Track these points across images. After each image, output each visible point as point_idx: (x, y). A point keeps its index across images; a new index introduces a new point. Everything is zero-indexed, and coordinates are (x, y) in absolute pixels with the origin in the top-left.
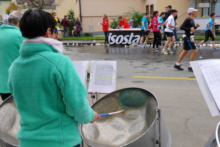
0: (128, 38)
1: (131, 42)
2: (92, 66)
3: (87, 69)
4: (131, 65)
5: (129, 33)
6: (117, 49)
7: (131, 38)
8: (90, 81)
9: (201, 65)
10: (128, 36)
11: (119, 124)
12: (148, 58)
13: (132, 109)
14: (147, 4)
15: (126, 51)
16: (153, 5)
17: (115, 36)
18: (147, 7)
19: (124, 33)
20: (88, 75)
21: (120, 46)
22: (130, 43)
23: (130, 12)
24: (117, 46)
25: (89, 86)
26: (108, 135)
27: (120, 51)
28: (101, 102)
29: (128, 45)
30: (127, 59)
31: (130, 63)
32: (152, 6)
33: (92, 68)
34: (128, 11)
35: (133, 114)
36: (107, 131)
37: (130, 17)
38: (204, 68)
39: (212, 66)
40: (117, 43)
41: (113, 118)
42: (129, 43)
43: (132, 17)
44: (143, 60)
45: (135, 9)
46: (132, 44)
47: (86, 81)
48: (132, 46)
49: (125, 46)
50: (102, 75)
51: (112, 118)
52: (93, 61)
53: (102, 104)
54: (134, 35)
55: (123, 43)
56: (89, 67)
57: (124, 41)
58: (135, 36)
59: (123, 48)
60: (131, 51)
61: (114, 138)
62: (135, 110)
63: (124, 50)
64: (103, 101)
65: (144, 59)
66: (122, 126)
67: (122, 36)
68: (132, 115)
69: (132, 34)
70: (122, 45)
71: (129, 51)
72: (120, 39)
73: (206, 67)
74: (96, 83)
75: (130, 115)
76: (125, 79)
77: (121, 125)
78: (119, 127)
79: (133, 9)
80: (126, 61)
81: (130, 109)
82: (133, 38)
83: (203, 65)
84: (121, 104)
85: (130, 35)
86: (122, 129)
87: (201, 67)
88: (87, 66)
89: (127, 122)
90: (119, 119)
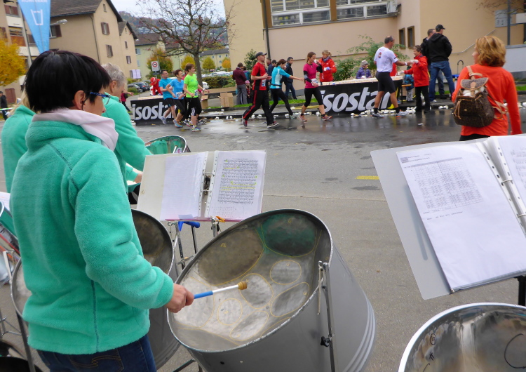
0: (358, 98)
1: (365, 105)
2: (215, 162)
3: (204, 168)
4: (356, 153)
5: (359, 87)
6: (336, 121)
7: (363, 99)
8: (209, 194)
9: (405, 160)
10: (358, 94)
11: (257, 289)
12: (394, 138)
13: (287, 258)
14: (401, 27)
15: (355, 124)
16: (413, 27)
17: (332, 96)
18: (402, 31)
19: (350, 89)
20: (207, 180)
21: (342, 115)
22: (361, 107)
23: (364, 46)
24: (336, 115)
25: (208, 205)
26: (230, 313)
27: (342, 125)
28: (223, 240)
29: (357, 112)
30: (350, 141)
31: (355, 150)
32: (411, 30)
33: (215, 166)
34: (358, 45)
35: (288, 268)
36: (229, 305)
37: (364, 56)
38: (414, 166)
39: (437, 162)
40: (335, 108)
41: (248, 275)
42: (360, 109)
43: (367, 56)
44: (384, 142)
45: (373, 39)
46: (366, 110)
47: (202, 194)
48: (366, 114)
49: (352, 114)
50: (234, 181)
51: (245, 275)
52: (217, 152)
53: (224, 245)
54: (371, 90)
55: (348, 109)
56: (209, 165)
57: (349, 105)
58: (373, 94)
59: (348, 119)
60: (364, 124)
61: (241, 321)
62: (293, 259)
63: (350, 124)
64: (228, 237)
65: (386, 140)
66: (263, 294)
67: (345, 95)
68: (286, 270)
69: (366, 89)
70: (345, 114)
71: (360, 124)
72: (341, 100)
73: (419, 165)
74: (222, 198)
75: (281, 271)
76: (341, 182)
77: (261, 292)
78: (257, 298)
79: (368, 39)
80: (349, 146)
81: (284, 258)
82: (368, 98)
83: (409, 159)
84: (265, 246)
85: (361, 91)
86: (262, 302)
87: (403, 165)
88: (205, 163)
89: (274, 286)
90: (259, 278)
